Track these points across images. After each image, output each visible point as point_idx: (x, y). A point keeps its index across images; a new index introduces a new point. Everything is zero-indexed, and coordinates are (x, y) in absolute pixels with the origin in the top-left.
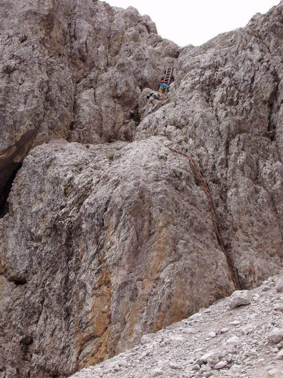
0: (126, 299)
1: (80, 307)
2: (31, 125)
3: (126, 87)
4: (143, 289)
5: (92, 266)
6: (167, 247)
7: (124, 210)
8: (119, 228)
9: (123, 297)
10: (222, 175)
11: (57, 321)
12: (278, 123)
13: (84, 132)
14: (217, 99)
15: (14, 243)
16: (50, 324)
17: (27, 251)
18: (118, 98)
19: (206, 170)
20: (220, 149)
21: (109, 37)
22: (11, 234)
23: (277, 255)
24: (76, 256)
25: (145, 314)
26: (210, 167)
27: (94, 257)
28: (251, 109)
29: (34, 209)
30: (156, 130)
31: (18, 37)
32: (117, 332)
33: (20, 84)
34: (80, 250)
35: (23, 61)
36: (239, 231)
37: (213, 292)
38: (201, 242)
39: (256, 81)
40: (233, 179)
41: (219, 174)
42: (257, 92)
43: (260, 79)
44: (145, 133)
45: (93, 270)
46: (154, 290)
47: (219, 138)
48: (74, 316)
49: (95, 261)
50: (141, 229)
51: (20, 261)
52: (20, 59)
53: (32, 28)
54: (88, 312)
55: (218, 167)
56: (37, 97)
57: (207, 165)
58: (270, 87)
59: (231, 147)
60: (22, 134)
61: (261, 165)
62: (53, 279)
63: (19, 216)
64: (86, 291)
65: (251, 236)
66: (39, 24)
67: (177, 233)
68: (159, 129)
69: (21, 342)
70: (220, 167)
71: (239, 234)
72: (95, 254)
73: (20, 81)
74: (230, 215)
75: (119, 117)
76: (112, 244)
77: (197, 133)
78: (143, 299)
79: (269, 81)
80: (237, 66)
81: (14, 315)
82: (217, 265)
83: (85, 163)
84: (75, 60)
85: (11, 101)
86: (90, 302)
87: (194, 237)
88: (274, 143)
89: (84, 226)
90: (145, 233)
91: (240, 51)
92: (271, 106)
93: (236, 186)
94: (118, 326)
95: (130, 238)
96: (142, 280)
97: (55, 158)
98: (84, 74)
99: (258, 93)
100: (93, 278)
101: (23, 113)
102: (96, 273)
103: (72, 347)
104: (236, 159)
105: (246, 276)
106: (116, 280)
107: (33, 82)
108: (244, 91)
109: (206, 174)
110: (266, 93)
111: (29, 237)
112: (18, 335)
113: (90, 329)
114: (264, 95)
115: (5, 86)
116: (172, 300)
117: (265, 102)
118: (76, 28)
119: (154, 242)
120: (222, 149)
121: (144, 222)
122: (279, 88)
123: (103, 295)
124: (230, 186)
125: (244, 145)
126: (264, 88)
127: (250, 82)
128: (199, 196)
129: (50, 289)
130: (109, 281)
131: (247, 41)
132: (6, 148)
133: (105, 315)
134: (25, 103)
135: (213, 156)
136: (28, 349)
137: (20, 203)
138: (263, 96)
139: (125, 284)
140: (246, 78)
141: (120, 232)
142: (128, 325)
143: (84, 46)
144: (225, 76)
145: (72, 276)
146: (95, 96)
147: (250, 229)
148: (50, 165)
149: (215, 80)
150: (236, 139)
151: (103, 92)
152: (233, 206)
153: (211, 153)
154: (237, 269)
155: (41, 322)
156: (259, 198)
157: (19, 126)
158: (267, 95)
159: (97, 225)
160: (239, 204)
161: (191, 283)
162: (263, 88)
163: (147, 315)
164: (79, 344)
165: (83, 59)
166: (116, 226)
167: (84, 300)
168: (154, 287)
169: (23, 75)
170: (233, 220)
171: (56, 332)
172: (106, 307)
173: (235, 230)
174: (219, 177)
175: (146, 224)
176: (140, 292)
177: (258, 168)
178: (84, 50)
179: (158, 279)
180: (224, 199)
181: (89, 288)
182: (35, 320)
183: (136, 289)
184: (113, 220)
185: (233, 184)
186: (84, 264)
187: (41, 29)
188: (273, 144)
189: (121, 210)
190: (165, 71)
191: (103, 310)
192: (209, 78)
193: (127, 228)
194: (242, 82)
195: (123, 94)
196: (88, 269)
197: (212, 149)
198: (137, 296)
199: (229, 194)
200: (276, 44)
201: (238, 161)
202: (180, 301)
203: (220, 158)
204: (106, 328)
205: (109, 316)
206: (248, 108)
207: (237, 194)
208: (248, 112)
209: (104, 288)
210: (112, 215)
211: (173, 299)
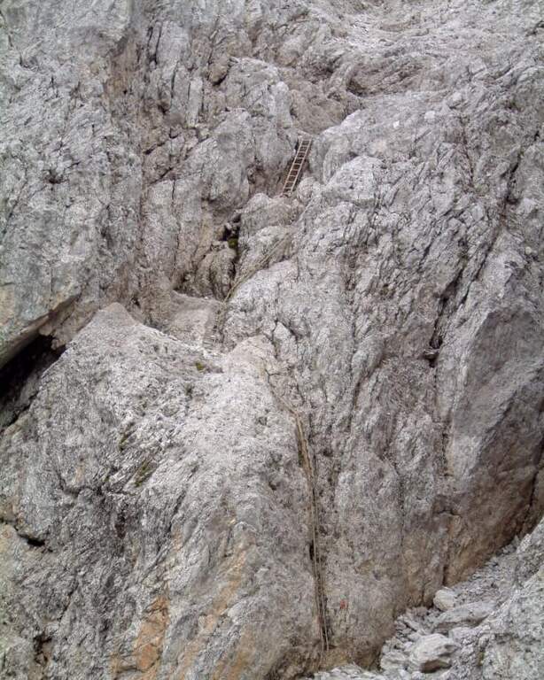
0: (183, 637)
1: (124, 627)
2: (76, 288)
3: (226, 185)
4: (205, 627)
5: (147, 581)
6: (244, 575)
7: (200, 521)
8: (189, 545)
9: (180, 634)
10: (338, 444)
11: (88, 629)
12: (447, 337)
13: (147, 275)
14: (362, 285)
15: (34, 484)
16: (78, 630)
17: (52, 504)
18: (211, 202)
19: (318, 433)
20: (344, 399)
21: (213, 40)
22: (31, 470)
23: (386, 576)
24: (128, 556)
25: (202, 659)
26: (324, 428)
27: (151, 570)
28: (410, 313)
29: (69, 442)
30: (260, 324)
31: (68, 87)
32: (166, 674)
33: (67, 207)
34: (133, 549)
35: (77, 164)
36: (342, 539)
37: (289, 635)
38: (287, 567)
39: (430, 256)
40: (352, 457)
41: (334, 443)
42: (429, 276)
43: (437, 254)
44: (243, 320)
45: (148, 587)
46: (219, 630)
47: (347, 378)
48: (113, 634)
49: (152, 576)
50: (216, 549)
51: (40, 515)
52: (73, 159)
53: (92, 63)
54: (133, 638)
55: (335, 430)
56: (91, 241)
57: (321, 425)
58: (449, 274)
59: (361, 394)
60: (61, 301)
61: (400, 424)
62: (91, 570)
63: (45, 445)
64: (135, 610)
65: (357, 549)
66: (104, 57)
67: (259, 557)
68: (265, 325)
69: (35, 639)
70: (338, 429)
71: (341, 543)
72: (153, 566)
73: (68, 203)
74: (336, 512)
75: (205, 237)
76: (177, 562)
77: (318, 363)
78: (204, 640)
79: (450, 262)
80: (410, 216)
81: (28, 597)
82: (300, 600)
83: (152, 395)
84: (150, 108)
85: (51, 237)
86: (137, 626)
87: (280, 560)
88: (432, 371)
89: (144, 522)
90: (220, 554)
91: (422, 180)
92: (444, 300)
93: (353, 468)
94: (168, 667)
95: (200, 562)
96: (205, 615)
97: (110, 371)
98: (161, 139)
99: (429, 278)
100: (146, 598)
101: (67, 265)
102: (151, 593)
103: (105, 672)
104: (364, 419)
105: (335, 611)
106: (176, 611)
107: (88, 209)
108: (409, 268)
109: (316, 440)
110: (441, 282)
111: (58, 482)
112: (32, 629)
113: (133, 660)
114: (437, 284)
115: (45, 209)
116: (237, 649)
117: (436, 296)
118: (161, 42)
119: (228, 568)
120: (348, 397)
121: (220, 539)
122: (464, 275)
123: (155, 622)
124: (345, 466)
125: (381, 391)
126: (440, 272)
127: (421, 256)
128: (298, 490)
129: (84, 583)
130: (166, 609)
131: (439, 154)
132: (35, 318)
133: (154, 648)
134: (71, 244)
135: (333, 407)
136: (41, 647)
137: (49, 425)
138: (436, 286)
139: (185, 618)
140: (417, 245)
141: (189, 550)
142: (179, 668)
143: (169, 85)
144: (387, 232)
145: (118, 581)
146: (173, 196)
147: (357, 537)
148: (100, 380)
149: (369, 235)
150: (373, 381)
151: (188, 192)
152: (342, 501)
153: (331, 402)
154: (327, 599)
155: (65, 621)
156: (381, 486)
157: (60, 286)
158: (441, 287)
159: (161, 528)
160: (350, 497)
161: (264, 627)
162: (438, 272)
163: (204, 661)
164: (115, 670)
165: (163, 109)
166: (187, 541)
167: (129, 620)
168: (218, 626)
169: (73, 192)
170: (337, 522)
171: (86, 643)
172: (157, 639)
173: (337, 535)
174: (334, 448)
175: (223, 542)
176: (202, 631)
177: (394, 428)
178: (168, 93)
179: (225, 616)
180: (332, 482)
181: (140, 609)
182: (59, 616)
183: (197, 625)
184: (185, 530)
185: (350, 465)
186: (137, 572)
187: (105, 68)
188: (430, 373)
189: (196, 520)
190: (298, 144)
191: (153, 641)
192: (361, 234)
193: (199, 548)
194: (410, 249)
195: (220, 197)
196: (141, 582)
197: (333, 397)
198: (196, 633)
199: (341, 478)
200: (486, 166)
201: (367, 422)
202: (246, 650)
203: (341, 416)
204: (153, 664)
205: (160, 652)
206: (407, 309)
207: (351, 481)
208: (405, 316)
209: (159, 615)
210: (183, 524)
211: (238, 647)
